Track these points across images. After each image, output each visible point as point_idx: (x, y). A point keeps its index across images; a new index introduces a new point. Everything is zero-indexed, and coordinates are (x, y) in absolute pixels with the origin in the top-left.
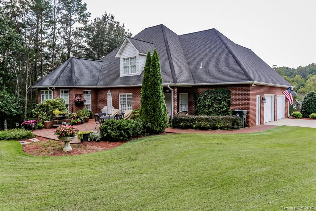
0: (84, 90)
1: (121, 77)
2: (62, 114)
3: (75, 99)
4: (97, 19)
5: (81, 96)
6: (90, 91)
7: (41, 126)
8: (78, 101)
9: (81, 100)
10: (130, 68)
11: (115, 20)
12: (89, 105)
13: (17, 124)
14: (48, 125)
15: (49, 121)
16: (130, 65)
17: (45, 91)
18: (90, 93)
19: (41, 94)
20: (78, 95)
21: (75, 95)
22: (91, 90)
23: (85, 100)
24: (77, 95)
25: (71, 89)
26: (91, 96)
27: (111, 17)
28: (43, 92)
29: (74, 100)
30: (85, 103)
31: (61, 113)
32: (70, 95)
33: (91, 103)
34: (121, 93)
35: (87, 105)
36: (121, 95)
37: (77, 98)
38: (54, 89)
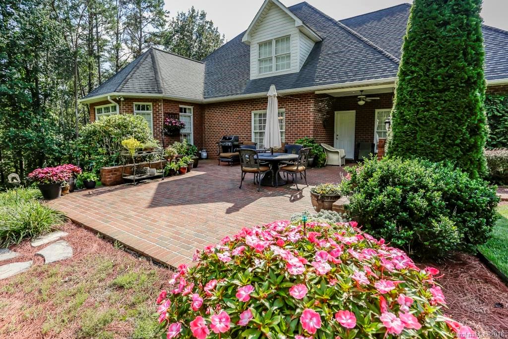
0: (181, 106)
1: (255, 81)
2: (146, 149)
3: (164, 122)
4: (180, 16)
5: (175, 116)
6: (190, 109)
7: (91, 181)
8: (170, 125)
9: (175, 123)
10: (274, 60)
11: (208, 19)
12: (189, 134)
14: (108, 178)
15: (112, 165)
16: (273, 55)
17: (103, 107)
18: (191, 113)
19: (96, 114)
20: (169, 114)
21: (165, 113)
22: (192, 108)
23: (182, 126)
24: (167, 113)
25: (155, 101)
26: (192, 117)
27: (200, 15)
28: (100, 111)
29: (162, 123)
30: (182, 131)
31: (143, 146)
32: (153, 114)
33: (192, 132)
34: (256, 110)
35: (185, 136)
36: (255, 114)
37: (168, 120)
38: (122, 99)
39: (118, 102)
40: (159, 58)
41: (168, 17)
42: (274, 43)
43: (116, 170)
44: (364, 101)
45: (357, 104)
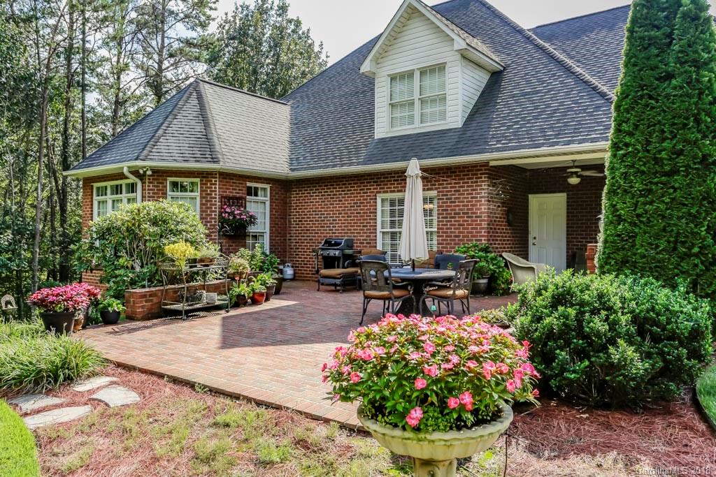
0: (249, 184)
1: (382, 141)
2: (202, 260)
3: (221, 213)
4: (240, 9)
5: (239, 202)
6: (265, 189)
7: (114, 311)
8: (231, 218)
9: (241, 214)
10: (417, 104)
11: (291, 14)
12: (262, 235)
13: (8, 303)
14: (141, 307)
15: (144, 287)
16: (416, 96)
17: (109, 184)
18: (265, 196)
20: (229, 198)
21: (222, 197)
22: (268, 187)
23: (252, 220)
24: (225, 197)
25: (205, 175)
26: (268, 204)
27: (276, 8)
28: (102, 191)
29: (215, 215)
30: (252, 229)
32: (202, 198)
33: (268, 230)
34: (384, 192)
35: (255, 237)
36: (383, 200)
37: (228, 210)
38: (149, 173)
39: (141, 177)
40: (210, 97)
41: (216, 9)
42: (417, 75)
43: (152, 294)
44: (578, 176)
45: (567, 181)
